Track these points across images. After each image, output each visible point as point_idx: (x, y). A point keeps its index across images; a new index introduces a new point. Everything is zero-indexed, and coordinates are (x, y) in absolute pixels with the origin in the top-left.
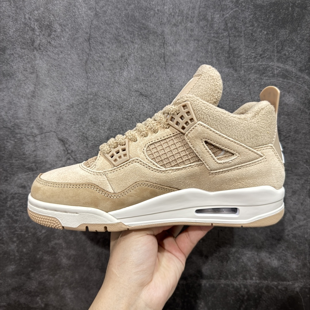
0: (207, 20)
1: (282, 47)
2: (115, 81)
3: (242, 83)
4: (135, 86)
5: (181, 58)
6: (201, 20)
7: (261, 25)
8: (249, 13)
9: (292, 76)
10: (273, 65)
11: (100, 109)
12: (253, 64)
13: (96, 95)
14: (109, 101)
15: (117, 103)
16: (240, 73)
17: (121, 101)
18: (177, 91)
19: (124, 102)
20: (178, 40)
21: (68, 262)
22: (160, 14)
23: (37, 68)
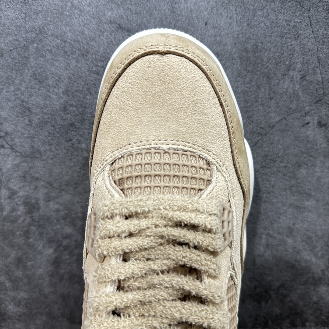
2: (72, 6)
4: (109, 14)
11: (49, 56)
13: (41, 32)
14: (65, 42)
15: (78, 46)
17: (84, 41)
18: (184, 19)
19: (90, 43)
21: (16, 310)
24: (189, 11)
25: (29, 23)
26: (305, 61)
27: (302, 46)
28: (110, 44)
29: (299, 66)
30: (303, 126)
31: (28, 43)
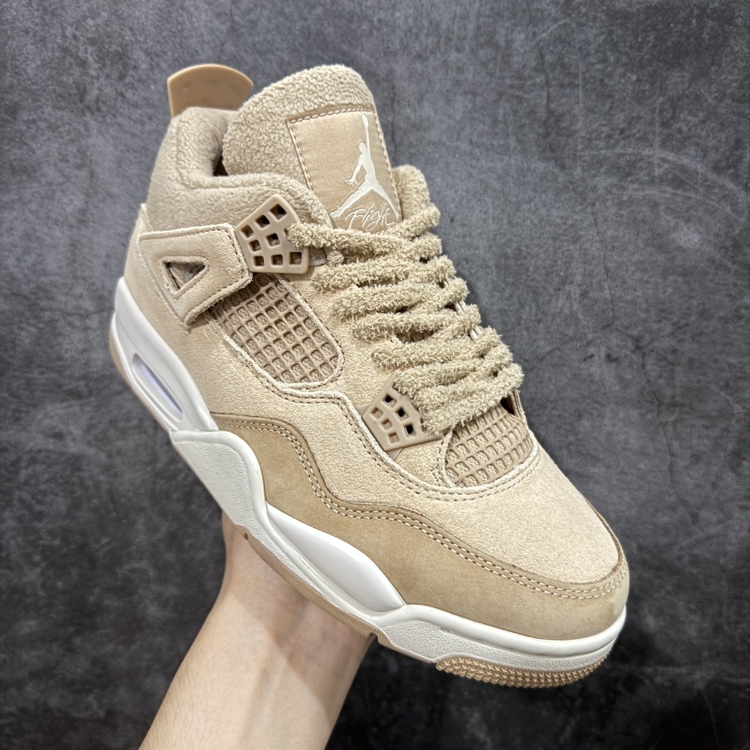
0: (496, 47)
1: (674, 112)
3: (576, 198)
5: (433, 135)
6: (482, 46)
7: (624, 59)
8: (595, 32)
9: (697, 183)
10: (650, 156)
12: (603, 152)
16: (571, 174)
20: (427, 92)
21: (160, 613)
22: (385, 30)
23: (91, 155)
26: (587, 273)
27: (583, 252)
29: (578, 278)
30: (585, 360)
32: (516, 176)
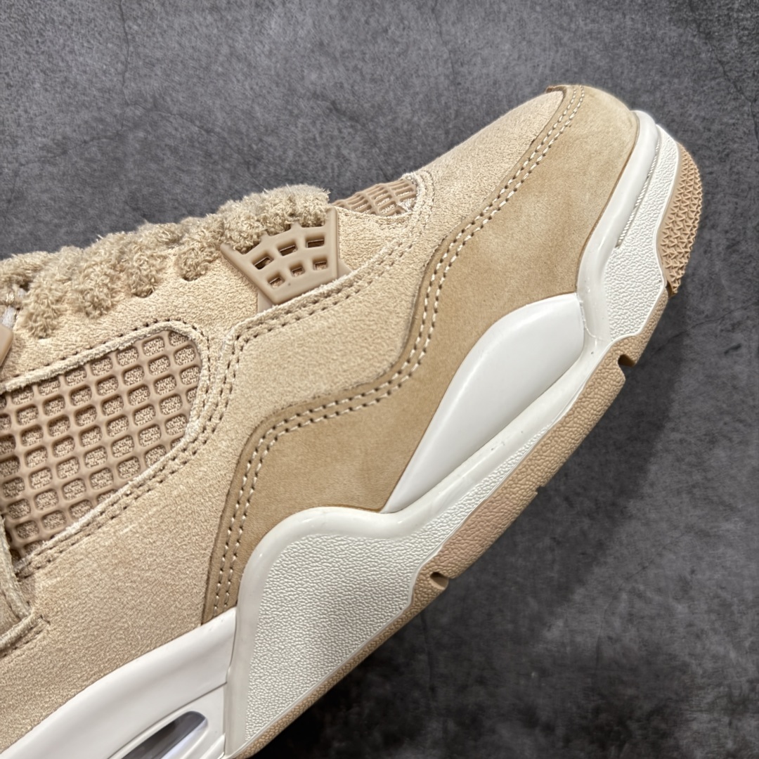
24: (491, 83)
25: (133, 84)
26: (739, 211)
27: (734, 177)
28: (310, 144)
29: (725, 220)
30: (726, 352)
31: (125, 128)
32: (632, 47)
